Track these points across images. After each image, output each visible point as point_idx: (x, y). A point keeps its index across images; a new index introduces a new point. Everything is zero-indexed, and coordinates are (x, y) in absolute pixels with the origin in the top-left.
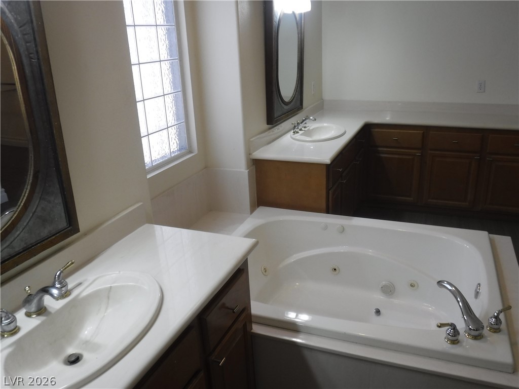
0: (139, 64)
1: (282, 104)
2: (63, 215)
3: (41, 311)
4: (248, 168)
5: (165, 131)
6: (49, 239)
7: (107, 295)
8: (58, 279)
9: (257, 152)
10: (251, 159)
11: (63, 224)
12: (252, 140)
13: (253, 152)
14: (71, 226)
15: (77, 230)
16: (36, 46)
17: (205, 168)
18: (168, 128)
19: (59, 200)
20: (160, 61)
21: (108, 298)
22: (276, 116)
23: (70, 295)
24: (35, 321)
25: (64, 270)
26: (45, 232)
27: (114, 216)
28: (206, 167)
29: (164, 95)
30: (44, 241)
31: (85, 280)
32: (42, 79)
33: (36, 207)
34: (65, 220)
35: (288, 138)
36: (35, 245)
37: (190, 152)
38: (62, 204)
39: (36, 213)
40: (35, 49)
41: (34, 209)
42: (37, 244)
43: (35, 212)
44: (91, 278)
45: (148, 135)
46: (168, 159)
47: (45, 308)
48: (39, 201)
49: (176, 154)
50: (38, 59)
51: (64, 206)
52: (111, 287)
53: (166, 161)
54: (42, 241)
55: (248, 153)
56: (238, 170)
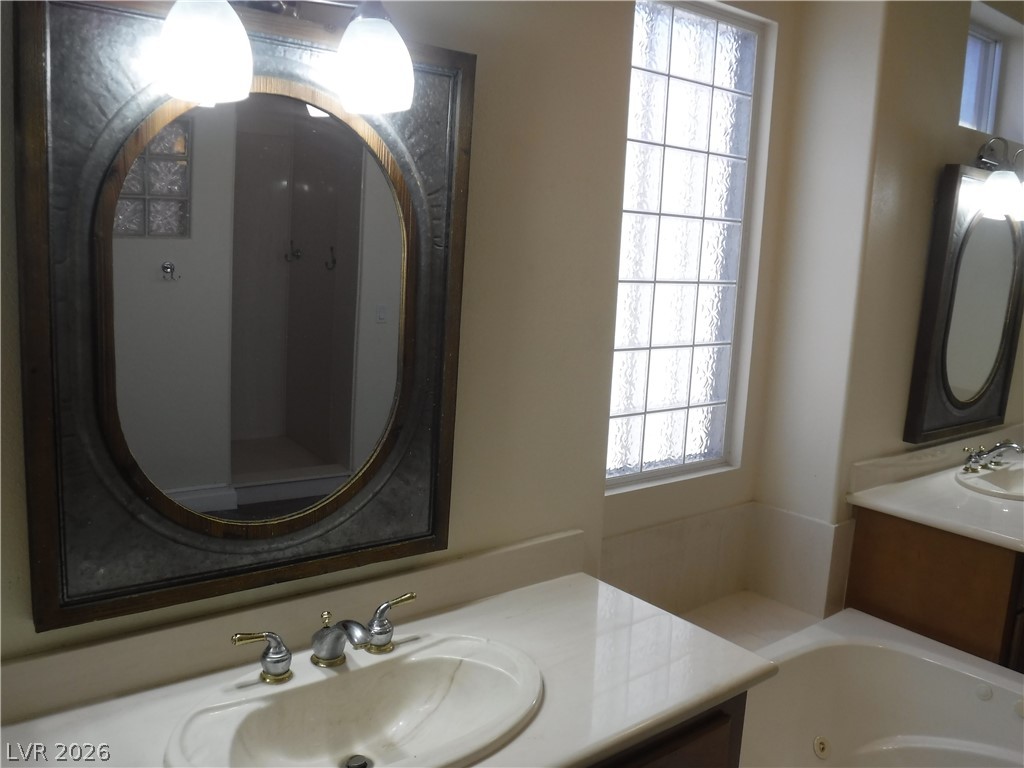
0: (655, 282)
1: (948, 404)
2: (426, 512)
3: (336, 660)
4: (838, 520)
5: (682, 413)
6: (390, 546)
7: (450, 674)
8: (380, 617)
9: (865, 491)
10: (848, 504)
11: (421, 526)
12: (857, 464)
13: (856, 491)
14: (436, 535)
15: (442, 544)
16: (448, 226)
17: (751, 501)
18: (688, 407)
19: (424, 484)
20: (698, 283)
21: (452, 679)
22: (926, 426)
23: (391, 651)
24: (319, 675)
25: (394, 604)
26: (386, 532)
27: (522, 541)
28: (753, 500)
29: (693, 346)
30: (381, 545)
31: (428, 635)
32: (445, 280)
33: (382, 484)
34: (426, 522)
35: (947, 482)
36: (364, 548)
37: (727, 463)
38: (428, 492)
39: (379, 496)
40: (444, 231)
41: (379, 487)
42: (368, 547)
43: (377, 493)
44: (438, 635)
45: (645, 413)
46: (675, 468)
47: (345, 658)
48: (390, 477)
49: (695, 460)
50: (447, 247)
51: (430, 497)
52: (461, 661)
53: (671, 468)
54: (378, 546)
55: (844, 490)
56: (817, 520)
